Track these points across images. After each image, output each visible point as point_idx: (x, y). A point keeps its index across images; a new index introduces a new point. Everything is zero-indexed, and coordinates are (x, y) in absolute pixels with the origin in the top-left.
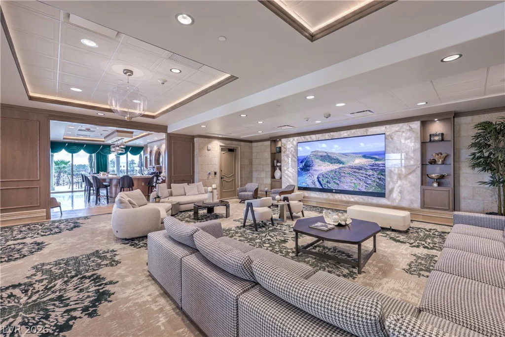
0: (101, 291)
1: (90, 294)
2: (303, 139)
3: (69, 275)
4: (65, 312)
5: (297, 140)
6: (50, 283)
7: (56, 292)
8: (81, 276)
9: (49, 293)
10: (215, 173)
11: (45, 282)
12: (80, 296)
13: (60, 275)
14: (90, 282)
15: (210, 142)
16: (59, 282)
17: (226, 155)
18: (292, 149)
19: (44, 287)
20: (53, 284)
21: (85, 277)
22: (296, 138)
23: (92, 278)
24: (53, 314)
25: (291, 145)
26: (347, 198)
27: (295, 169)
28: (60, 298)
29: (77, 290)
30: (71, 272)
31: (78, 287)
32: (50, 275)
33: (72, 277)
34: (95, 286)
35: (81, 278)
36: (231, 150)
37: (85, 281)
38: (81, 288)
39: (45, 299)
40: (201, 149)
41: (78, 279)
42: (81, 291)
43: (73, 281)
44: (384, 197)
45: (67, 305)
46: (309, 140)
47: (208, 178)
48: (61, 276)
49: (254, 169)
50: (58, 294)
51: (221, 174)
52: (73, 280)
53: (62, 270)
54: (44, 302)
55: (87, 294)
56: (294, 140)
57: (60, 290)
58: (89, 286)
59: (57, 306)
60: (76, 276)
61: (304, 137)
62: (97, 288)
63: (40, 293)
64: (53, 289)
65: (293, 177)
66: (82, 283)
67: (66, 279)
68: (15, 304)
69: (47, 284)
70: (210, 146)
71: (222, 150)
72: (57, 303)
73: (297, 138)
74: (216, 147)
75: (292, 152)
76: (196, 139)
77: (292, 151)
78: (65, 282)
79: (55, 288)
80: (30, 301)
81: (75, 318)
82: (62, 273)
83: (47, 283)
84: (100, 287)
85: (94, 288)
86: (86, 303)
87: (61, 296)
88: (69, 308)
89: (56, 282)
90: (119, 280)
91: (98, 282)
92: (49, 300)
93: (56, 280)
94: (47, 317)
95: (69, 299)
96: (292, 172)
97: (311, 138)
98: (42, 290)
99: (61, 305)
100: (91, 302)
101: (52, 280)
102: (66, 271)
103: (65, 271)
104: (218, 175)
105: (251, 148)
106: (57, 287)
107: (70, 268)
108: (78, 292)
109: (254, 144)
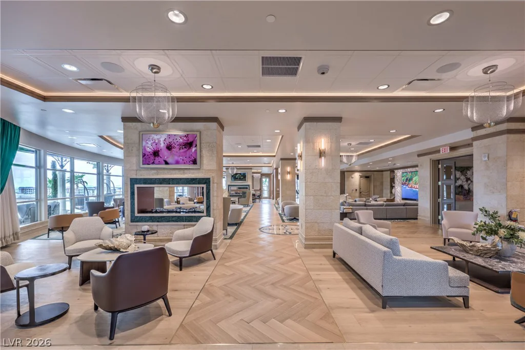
10: (356, 190)
15: (353, 174)
17: (363, 180)
36: (367, 177)
40: (348, 178)
47: (352, 192)
49: (384, 188)
51: (360, 191)
70: (353, 176)
71: (361, 177)
73: (402, 170)
74: (357, 176)
76: (346, 173)
104: (358, 191)
105: (383, 175)
109: (384, 173)
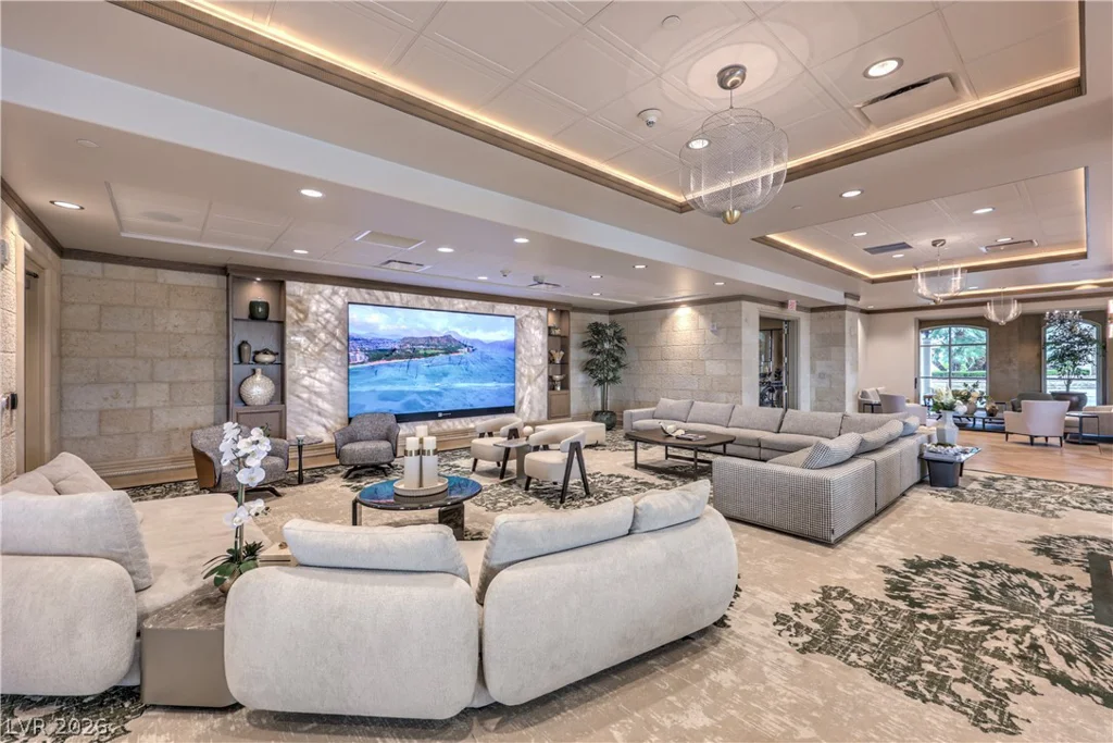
0: (914, 571)
1: (931, 576)
2: (367, 296)
3: (934, 627)
4: (978, 577)
5: (347, 294)
6: (982, 637)
7: (979, 609)
8: (916, 609)
9: (990, 614)
10: (14, 402)
11: (991, 644)
12: (947, 581)
13: (952, 642)
14: (913, 591)
16: (962, 625)
18: (327, 316)
19: (996, 634)
20: (976, 629)
21: (913, 603)
22: (342, 290)
23: (904, 594)
24: (995, 583)
25: (324, 306)
26: (464, 424)
27: (338, 374)
28: (977, 596)
29: (943, 591)
30: (924, 632)
31: (938, 594)
32: (973, 657)
33: (932, 618)
34: (913, 580)
35: (920, 605)
37: (920, 596)
38: (934, 591)
39: (1000, 609)
41: (924, 608)
42: (938, 587)
43: (937, 609)
44: (513, 412)
45: (970, 582)
46: (384, 302)
48: (950, 637)
50: (977, 605)
52: (936, 612)
53: (941, 652)
54: (1003, 605)
55: (935, 578)
56: (335, 293)
57: (969, 607)
58: (922, 586)
59: (985, 588)
60: (923, 616)
61: (370, 291)
62: (913, 576)
63: (1007, 626)
64: (981, 617)
65: (332, 392)
66: (927, 596)
67: (947, 623)
68: (1058, 634)
69: (988, 637)
72: (984, 593)
73: (346, 289)
75: (330, 327)
77: (328, 322)
78: (951, 617)
79: (976, 618)
80: (1027, 622)
81: (970, 566)
82: (946, 642)
83: (987, 640)
84: (909, 574)
85: (917, 578)
86: (946, 570)
87: (971, 597)
88: (971, 578)
89: (969, 629)
90: (874, 568)
91: (903, 583)
92: (993, 604)
93: (967, 634)
94: (1003, 585)
95: (964, 588)
96: (327, 379)
97: (388, 298)
98: (1002, 628)
99: (979, 587)
100: (940, 568)
101: (974, 640)
102: (934, 643)
103: (936, 645)
104: (20, 412)
106: (971, 617)
107: (919, 645)
108: (944, 588)
